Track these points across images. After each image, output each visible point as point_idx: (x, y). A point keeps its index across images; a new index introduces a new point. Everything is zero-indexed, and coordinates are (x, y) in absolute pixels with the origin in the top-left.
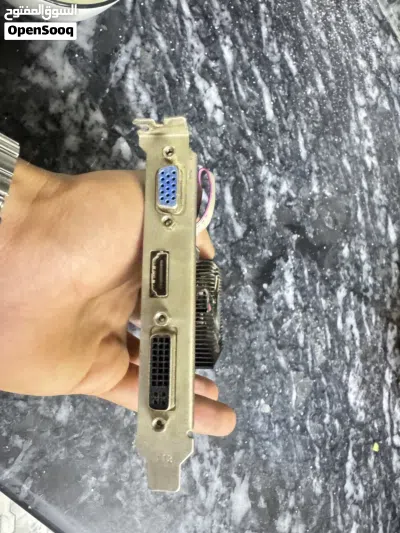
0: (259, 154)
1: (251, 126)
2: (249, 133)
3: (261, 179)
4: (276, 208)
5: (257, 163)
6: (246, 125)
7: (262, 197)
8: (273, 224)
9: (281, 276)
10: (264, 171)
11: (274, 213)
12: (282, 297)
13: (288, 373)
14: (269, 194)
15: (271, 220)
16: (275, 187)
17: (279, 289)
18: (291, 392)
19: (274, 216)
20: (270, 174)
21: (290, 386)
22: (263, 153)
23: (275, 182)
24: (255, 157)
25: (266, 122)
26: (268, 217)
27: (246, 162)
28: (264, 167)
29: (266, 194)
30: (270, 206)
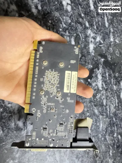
0: (87, 25)
1: (84, 12)
2: (83, 15)
3: (88, 35)
4: (94, 48)
5: (86, 28)
6: (81, 12)
7: (88, 42)
8: (93, 54)
9: (96, 76)
10: (89, 32)
11: (93, 49)
12: (97, 85)
13: (99, 116)
14: (91, 42)
15: (92, 52)
16: (94, 38)
17: (95, 81)
18: (100, 124)
19: (93, 51)
20: (92, 33)
21: (99, 122)
22: (89, 24)
23: (94, 37)
24: (85, 26)
25: (90, 11)
26: (91, 51)
27: (81, 28)
28: (89, 30)
29: (90, 41)
30: (92, 47)
